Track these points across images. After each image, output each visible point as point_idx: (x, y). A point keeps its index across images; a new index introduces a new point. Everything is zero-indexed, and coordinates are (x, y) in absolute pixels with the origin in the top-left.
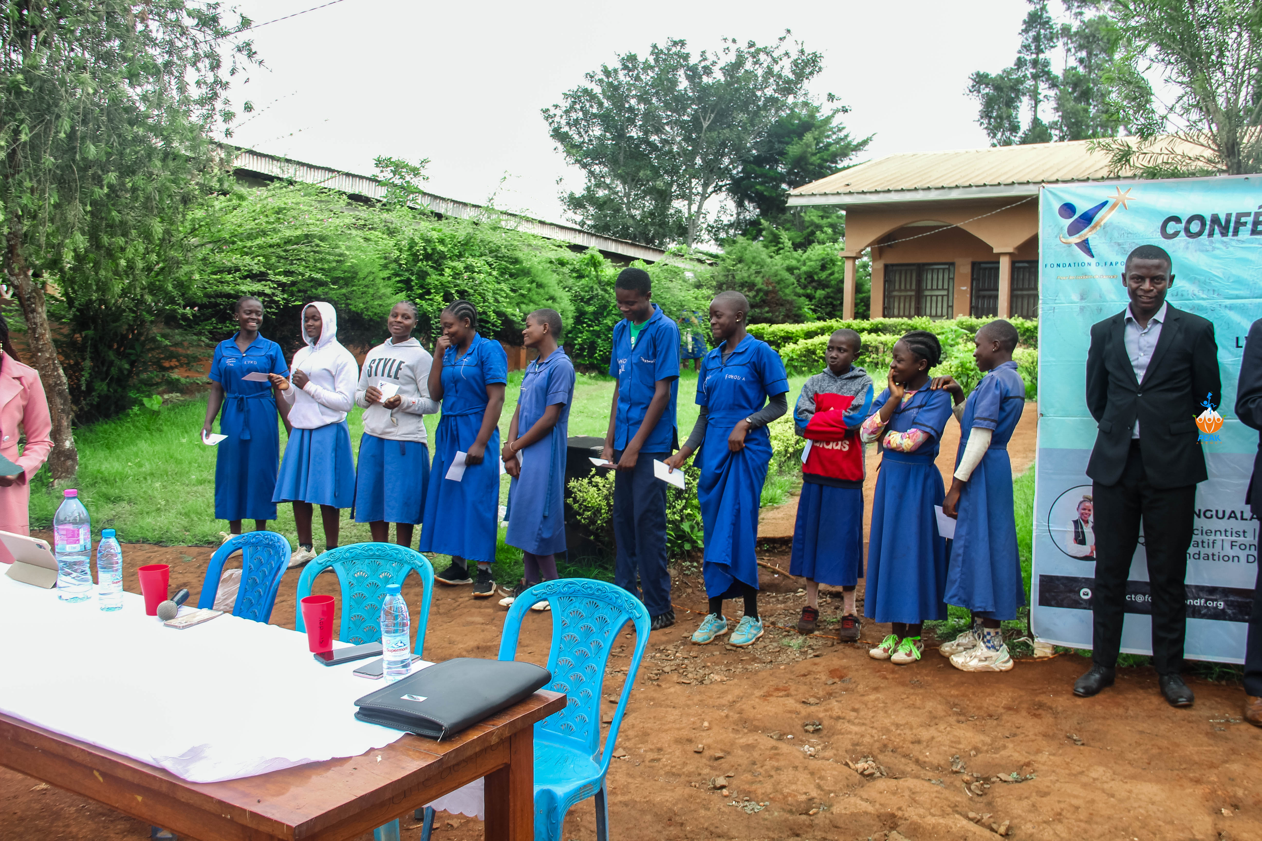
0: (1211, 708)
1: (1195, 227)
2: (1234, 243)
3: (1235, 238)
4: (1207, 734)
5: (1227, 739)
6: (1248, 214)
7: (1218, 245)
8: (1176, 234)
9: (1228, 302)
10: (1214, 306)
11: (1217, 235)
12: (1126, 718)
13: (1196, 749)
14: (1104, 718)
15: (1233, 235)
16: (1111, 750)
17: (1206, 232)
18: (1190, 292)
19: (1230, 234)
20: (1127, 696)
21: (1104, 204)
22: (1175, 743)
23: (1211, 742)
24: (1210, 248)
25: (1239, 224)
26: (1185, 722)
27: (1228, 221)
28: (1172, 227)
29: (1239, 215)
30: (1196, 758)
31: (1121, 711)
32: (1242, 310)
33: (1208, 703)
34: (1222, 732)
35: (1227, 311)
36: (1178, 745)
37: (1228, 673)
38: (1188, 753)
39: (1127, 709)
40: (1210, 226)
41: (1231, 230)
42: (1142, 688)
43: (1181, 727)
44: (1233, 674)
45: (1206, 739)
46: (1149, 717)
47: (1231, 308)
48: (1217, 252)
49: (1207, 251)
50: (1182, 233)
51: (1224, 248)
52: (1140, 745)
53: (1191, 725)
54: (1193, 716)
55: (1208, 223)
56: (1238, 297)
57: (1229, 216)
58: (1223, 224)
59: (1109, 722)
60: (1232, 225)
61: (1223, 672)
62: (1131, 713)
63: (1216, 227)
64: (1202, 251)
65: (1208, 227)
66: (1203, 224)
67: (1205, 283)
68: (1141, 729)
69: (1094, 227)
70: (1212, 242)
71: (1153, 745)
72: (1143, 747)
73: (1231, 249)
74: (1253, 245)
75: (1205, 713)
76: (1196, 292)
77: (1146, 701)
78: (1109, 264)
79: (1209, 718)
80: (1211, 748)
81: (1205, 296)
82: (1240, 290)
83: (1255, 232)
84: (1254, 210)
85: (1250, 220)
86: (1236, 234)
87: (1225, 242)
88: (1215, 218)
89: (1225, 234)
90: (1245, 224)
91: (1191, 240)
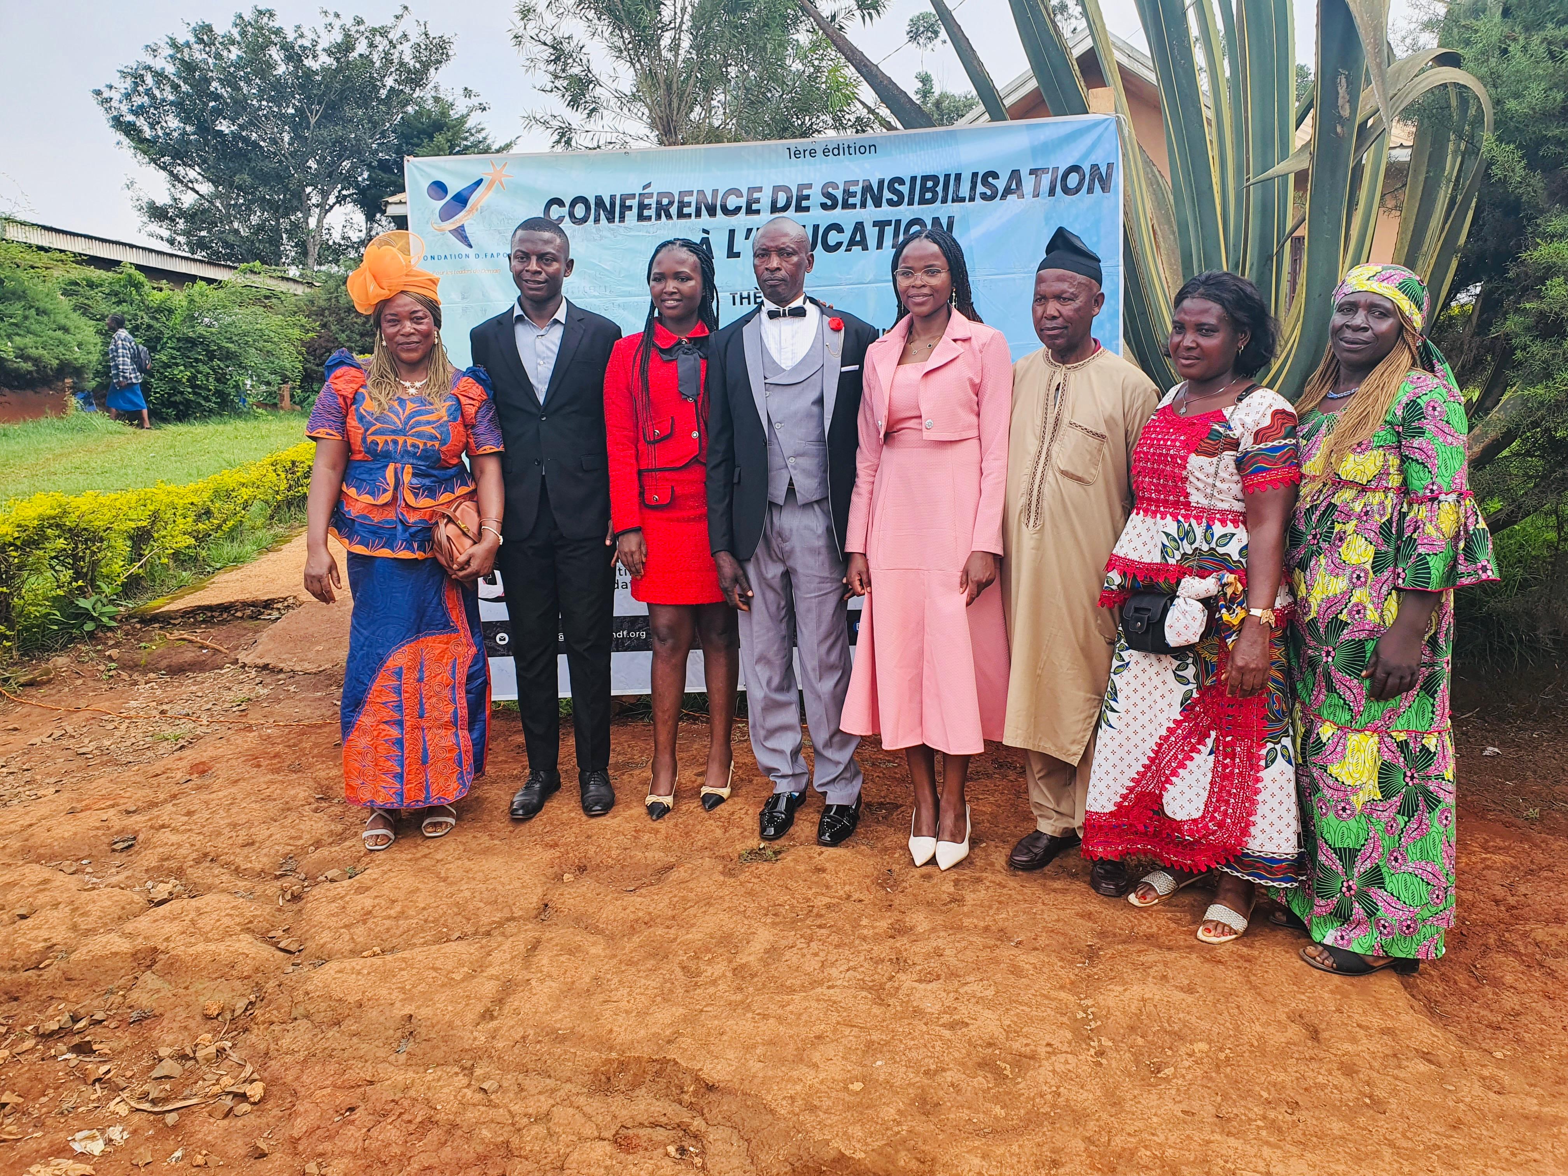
1: (580, 211)
2: (621, 231)
3: (622, 224)
6: (633, 196)
7: (605, 233)
9: (621, 300)
10: (607, 304)
11: (603, 220)
15: (620, 221)
17: (592, 217)
19: (617, 219)
21: (479, 183)
24: (596, 236)
25: (625, 208)
27: (613, 204)
28: (555, 211)
29: (624, 197)
35: (621, 311)
40: (596, 210)
41: (617, 215)
47: (623, 306)
48: (605, 241)
49: (595, 240)
50: (567, 218)
51: (612, 236)
55: (593, 206)
56: (630, 295)
57: (613, 198)
58: (609, 208)
60: (617, 209)
63: (602, 211)
64: (589, 240)
65: (593, 211)
66: (588, 208)
67: (595, 277)
69: (470, 211)
70: (599, 230)
73: (619, 237)
74: (643, 233)
76: (587, 289)
78: (489, 256)
81: (597, 294)
83: (641, 217)
84: (638, 190)
85: (634, 203)
86: (622, 218)
87: (613, 230)
88: (599, 201)
89: (611, 220)
90: (630, 208)
91: (577, 227)
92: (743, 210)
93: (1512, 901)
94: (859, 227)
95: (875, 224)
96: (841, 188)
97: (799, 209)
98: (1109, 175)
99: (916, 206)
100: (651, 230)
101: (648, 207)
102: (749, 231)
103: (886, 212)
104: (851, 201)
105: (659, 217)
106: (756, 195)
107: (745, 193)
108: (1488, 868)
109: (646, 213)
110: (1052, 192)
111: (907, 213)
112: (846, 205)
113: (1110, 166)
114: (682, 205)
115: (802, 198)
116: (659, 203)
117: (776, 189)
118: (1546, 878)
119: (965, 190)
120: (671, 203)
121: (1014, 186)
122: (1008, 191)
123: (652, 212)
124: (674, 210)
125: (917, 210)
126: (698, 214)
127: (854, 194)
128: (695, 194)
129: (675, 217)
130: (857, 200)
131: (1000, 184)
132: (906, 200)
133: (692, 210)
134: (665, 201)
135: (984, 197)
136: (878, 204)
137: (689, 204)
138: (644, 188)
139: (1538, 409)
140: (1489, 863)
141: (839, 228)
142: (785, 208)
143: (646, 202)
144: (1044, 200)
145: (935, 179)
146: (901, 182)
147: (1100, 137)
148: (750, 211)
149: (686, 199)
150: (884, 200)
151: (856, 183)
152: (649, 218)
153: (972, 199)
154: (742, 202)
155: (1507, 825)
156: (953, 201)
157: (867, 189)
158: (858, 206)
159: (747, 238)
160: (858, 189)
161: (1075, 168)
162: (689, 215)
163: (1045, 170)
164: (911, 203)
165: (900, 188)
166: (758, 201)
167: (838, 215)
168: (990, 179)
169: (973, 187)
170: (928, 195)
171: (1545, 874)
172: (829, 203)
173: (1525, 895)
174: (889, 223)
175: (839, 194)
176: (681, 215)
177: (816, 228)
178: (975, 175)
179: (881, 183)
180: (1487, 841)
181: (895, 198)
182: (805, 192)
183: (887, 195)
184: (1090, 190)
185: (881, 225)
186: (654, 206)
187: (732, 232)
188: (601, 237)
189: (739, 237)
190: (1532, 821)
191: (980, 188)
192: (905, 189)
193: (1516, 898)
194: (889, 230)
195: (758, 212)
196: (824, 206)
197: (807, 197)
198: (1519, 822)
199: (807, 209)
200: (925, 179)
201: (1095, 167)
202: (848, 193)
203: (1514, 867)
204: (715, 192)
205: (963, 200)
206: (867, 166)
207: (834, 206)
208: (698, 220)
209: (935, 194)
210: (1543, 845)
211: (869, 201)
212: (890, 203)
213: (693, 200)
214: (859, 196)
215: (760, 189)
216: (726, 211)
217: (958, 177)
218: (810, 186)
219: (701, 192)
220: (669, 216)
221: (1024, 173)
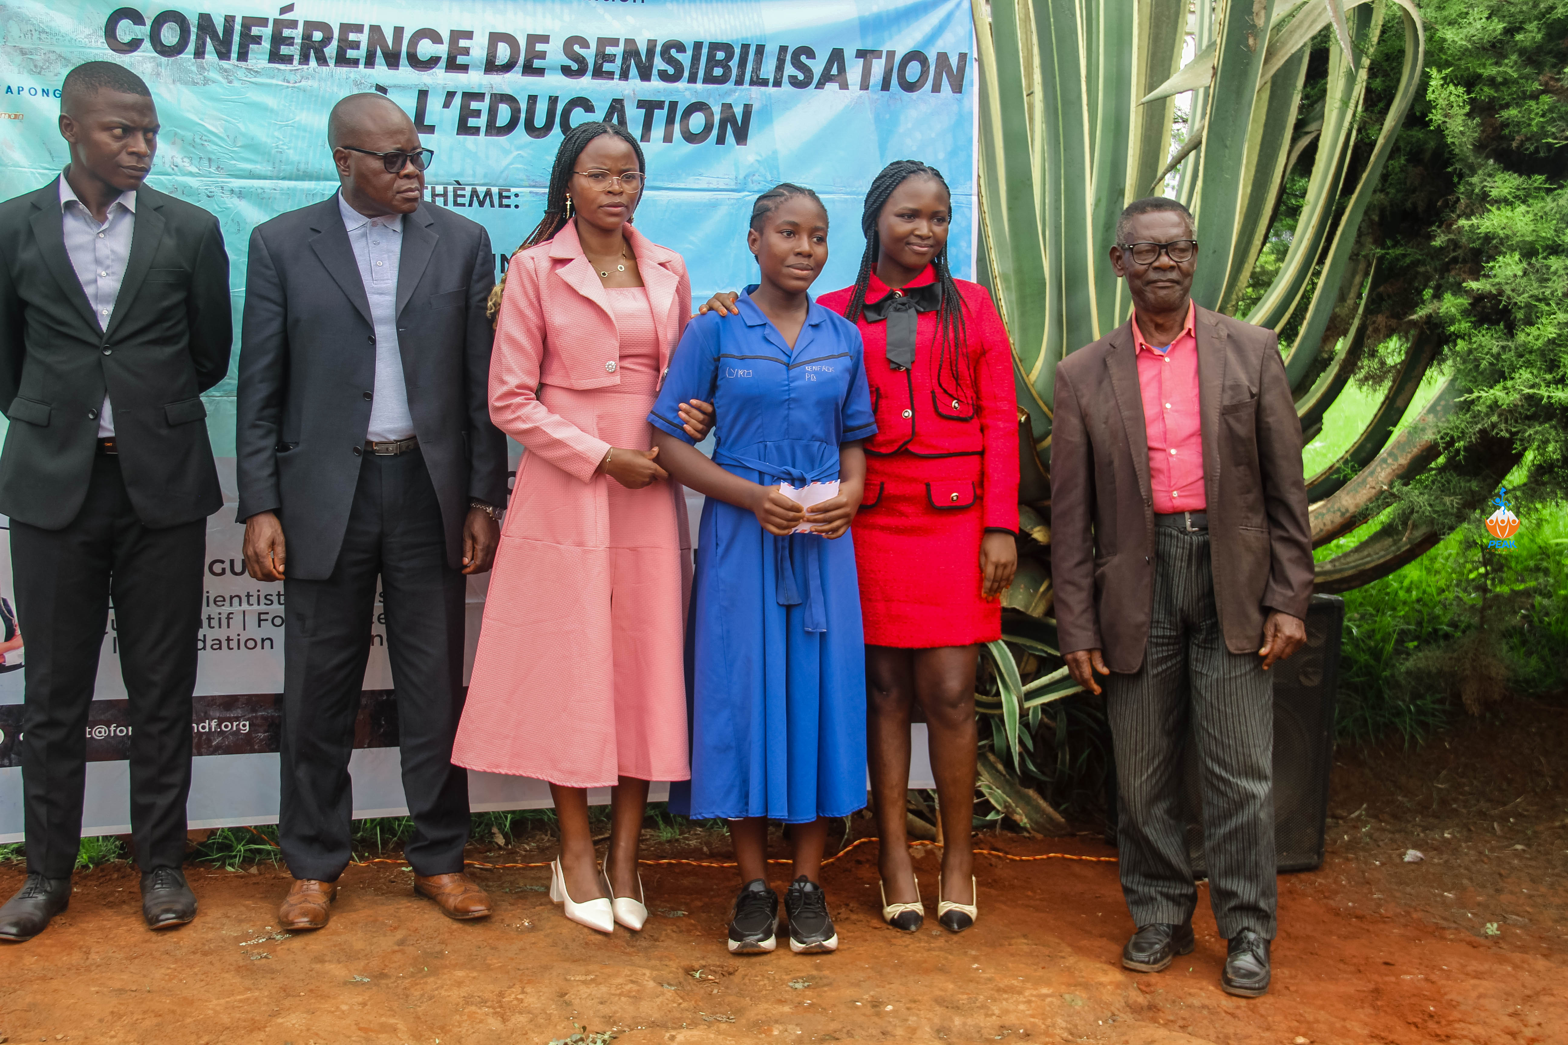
0: (240, 921)
1: (170, 35)
2: (241, 74)
3: (243, 64)
4: (238, 969)
5: (273, 971)
6: (263, 22)
7: (213, 75)
8: (134, 45)
9: (237, 183)
10: (213, 189)
11: (211, 56)
12: (88, 969)
13: (222, 1001)
14: (44, 978)
15: (239, 59)
16: (65, 1039)
17: (191, 47)
18: (168, 160)
19: (234, 55)
20: (84, 926)
22: (185, 998)
23: (248, 983)
24: (198, 78)
25: (249, 40)
26: (198, 956)
27: (228, 30)
28: (126, 30)
29: (249, 23)
30: (225, 1019)
31: (76, 957)
32: (260, 199)
33: (233, 913)
34: (264, 961)
35: (235, 200)
36: (189, 1002)
37: (259, 851)
38: (210, 1012)
39: (88, 953)
40: (198, 36)
41: (235, 48)
42: (110, 905)
43: (192, 967)
44: (269, 853)
45: (237, 980)
46: (131, 959)
47: (241, 194)
48: (212, 87)
49: (195, 84)
50: (147, 44)
51: (224, 81)
52: (120, 1017)
53: (209, 958)
54: (210, 941)
55: (194, 30)
56: (252, 176)
57: (229, 20)
58: (221, 35)
59: (54, 984)
60: (236, 38)
61: (250, 850)
62: (95, 957)
63: (208, 40)
64: (186, 83)
65: (193, 37)
66: (185, 31)
67: (193, 144)
68: (118, 985)
70: (202, 68)
71: (145, 1012)
72: (126, 1020)
73: (236, 84)
74: (274, 81)
75: (230, 931)
76: (178, 160)
77: (122, 930)
79: (238, 939)
80: (249, 994)
81: (194, 170)
82: (256, 162)
83: (275, 57)
84: (273, 14)
85: (267, 32)
86: (243, 56)
87: (226, 71)
88: (205, 21)
89: (224, 55)
90: (258, 40)
91: (164, 59)
92: (443, 63)
93: (1528, 1032)
94: (617, 106)
95: (641, 104)
96: (593, 46)
97: (529, 70)
98: (962, 69)
99: (699, 86)
100: (292, 78)
101: (290, 41)
102: (451, 95)
103: (655, 88)
104: (607, 67)
105: (305, 59)
106: (463, 43)
107: (446, 36)
108: (1480, 997)
109: (284, 50)
110: (886, 85)
111: (687, 93)
112: (598, 73)
113: (963, 57)
114: (345, 45)
115: (533, 55)
116: (307, 37)
117: (495, 38)
118: (1551, 1004)
119: (768, 70)
120: (327, 40)
121: (834, 71)
122: (826, 77)
123: (294, 51)
124: (331, 50)
125: (700, 90)
126: (370, 61)
127: (611, 59)
128: (366, 30)
129: (332, 63)
130: (615, 67)
131: (817, 67)
132: (686, 74)
133: (361, 54)
134: (318, 36)
135: (795, 82)
136: (645, 76)
137: (356, 45)
138: (284, 10)
139: (1487, 415)
140: (1481, 990)
141: (586, 104)
142: (508, 67)
143: (286, 32)
144: (875, 93)
145: (727, 48)
146: (681, 48)
147: (949, 17)
148: (453, 65)
149: (352, 37)
150: (655, 72)
151: (615, 42)
152: (288, 60)
153: (777, 83)
154: (442, 50)
155: (1474, 946)
156: (752, 83)
157: (631, 52)
158: (617, 76)
159: (447, 105)
160: (618, 51)
161: (916, 55)
162: (355, 62)
163: (877, 54)
164: (692, 79)
165: (679, 56)
166: (466, 51)
167: (586, 85)
168: (803, 58)
169: (780, 68)
170: (718, 72)
171: (1546, 999)
172: (575, 66)
173: (1539, 1025)
174: (660, 105)
175: (589, 55)
176: (342, 60)
177: (553, 101)
178: (783, 49)
179: (652, 45)
180: (1464, 966)
181: (671, 71)
182: (539, 47)
183: (659, 64)
184: (936, 88)
185: (649, 106)
186: (298, 41)
187: (423, 95)
188: (206, 81)
189: (434, 104)
190: (1496, 940)
191: (789, 70)
192: (685, 59)
193: (1530, 1029)
194: (660, 115)
195: (464, 68)
196: (566, 71)
197: (542, 55)
198: (1482, 940)
199: (540, 72)
200: (714, 47)
201: (943, 58)
202: (603, 57)
203: (1508, 994)
204: (399, 31)
205: (764, 83)
206: (630, 19)
207: (581, 72)
208: (369, 71)
209: (727, 69)
210: (1526, 966)
211: (633, 71)
212: (664, 76)
213: (363, 38)
214: (619, 61)
215: (469, 35)
216: (414, 61)
217: (760, 49)
218: (545, 39)
219: (376, 30)
220: (322, 60)
221: (849, 54)
